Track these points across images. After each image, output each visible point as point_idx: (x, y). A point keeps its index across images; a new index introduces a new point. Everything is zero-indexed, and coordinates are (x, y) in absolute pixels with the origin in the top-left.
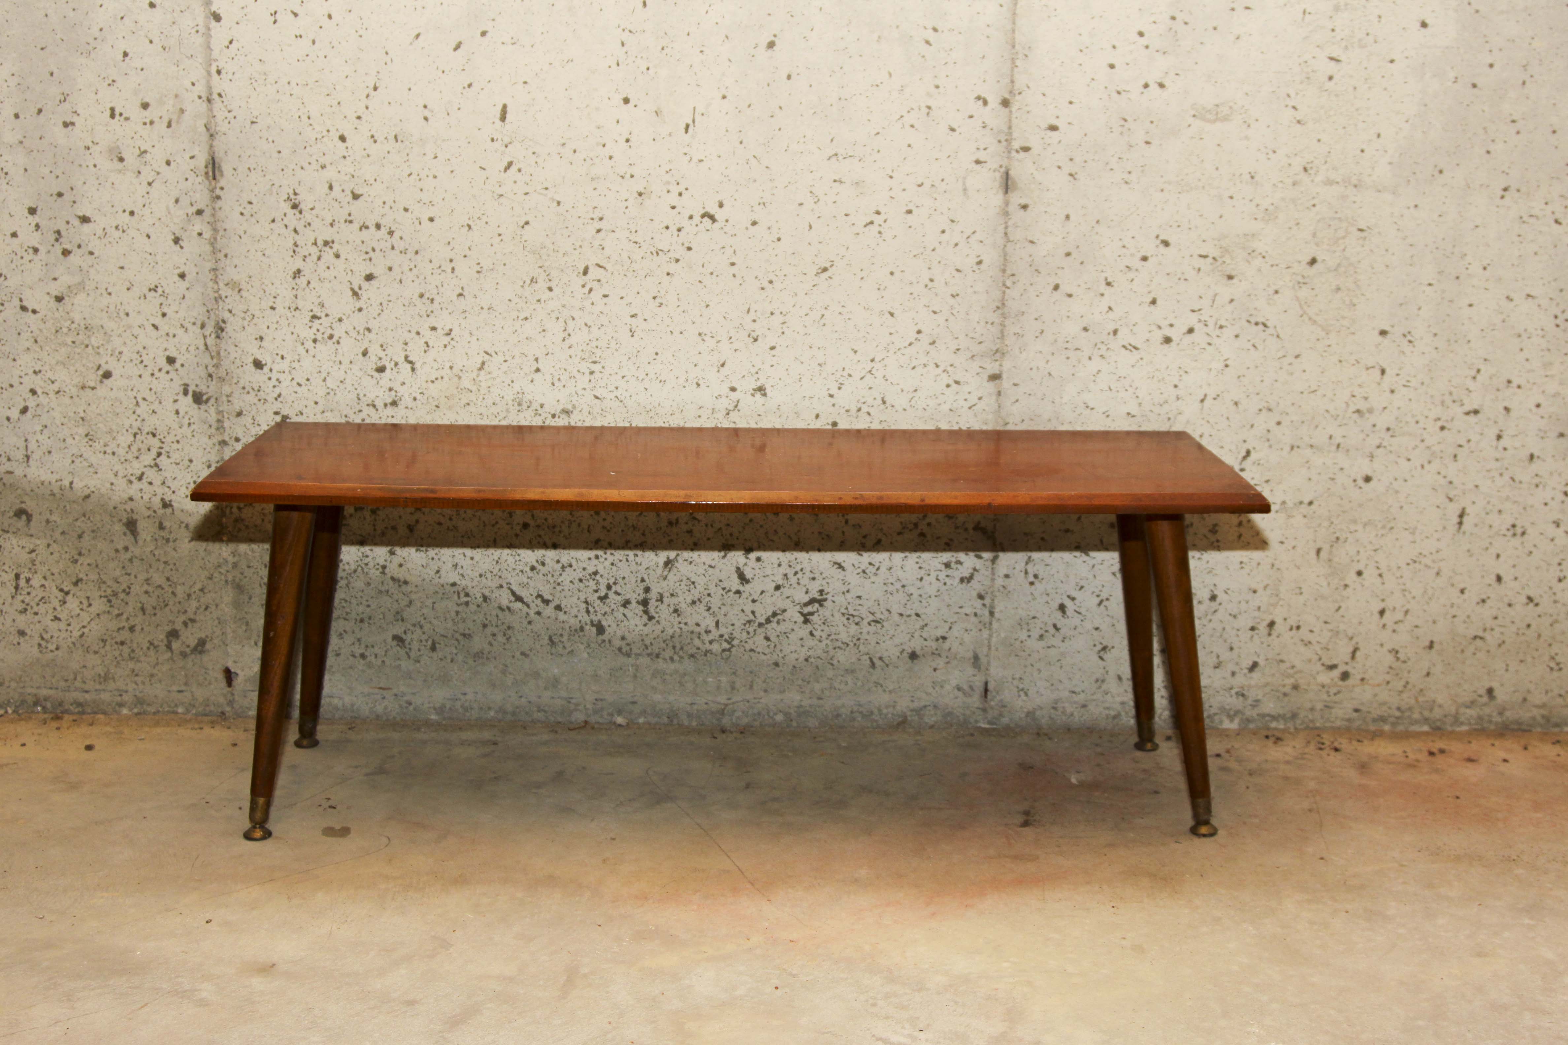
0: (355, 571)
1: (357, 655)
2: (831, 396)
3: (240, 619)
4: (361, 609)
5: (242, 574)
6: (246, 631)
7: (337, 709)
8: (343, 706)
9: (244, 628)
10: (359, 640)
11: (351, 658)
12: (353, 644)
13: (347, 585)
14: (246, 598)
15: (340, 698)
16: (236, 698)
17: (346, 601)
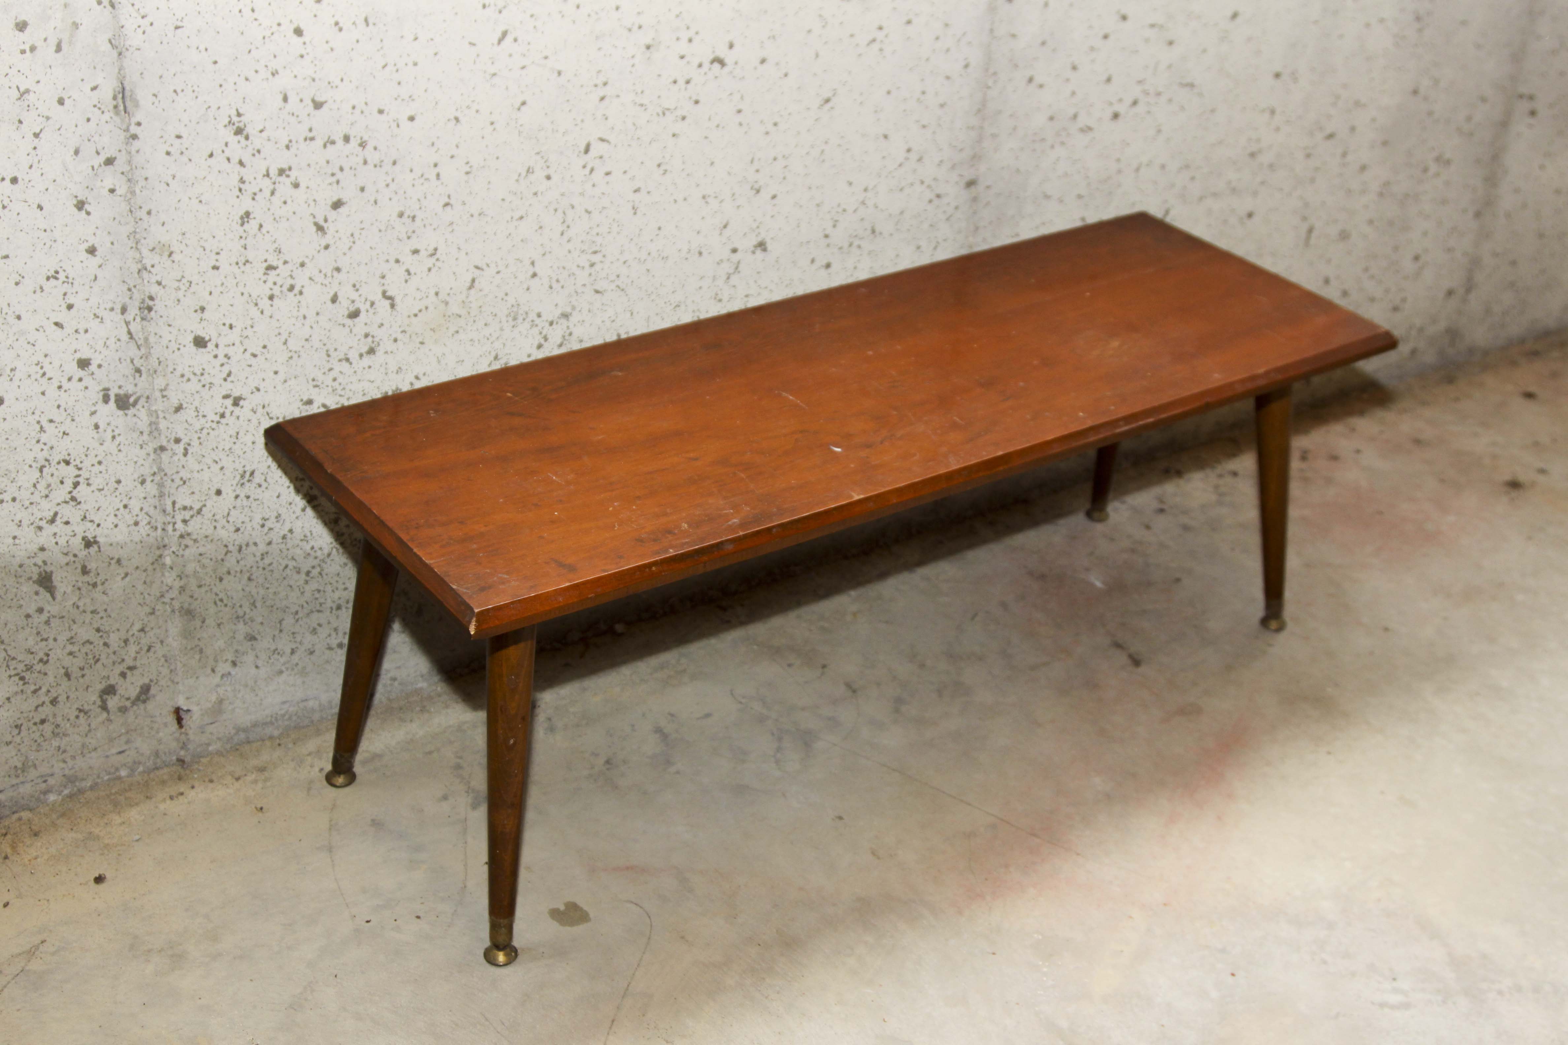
0: (329, 555)
1: (334, 646)
2: (826, 236)
3: (192, 649)
4: (337, 595)
5: (192, 597)
6: (200, 660)
7: (313, 710)
8: (320, 705)
9: (197, 657)
10: (336, 630)
11: (327, 652)
12: (330, 635)
13: (320, 574)
14: (198, 623)
15: (315, 698)
16: (192, 737)
17: (319, 591)
